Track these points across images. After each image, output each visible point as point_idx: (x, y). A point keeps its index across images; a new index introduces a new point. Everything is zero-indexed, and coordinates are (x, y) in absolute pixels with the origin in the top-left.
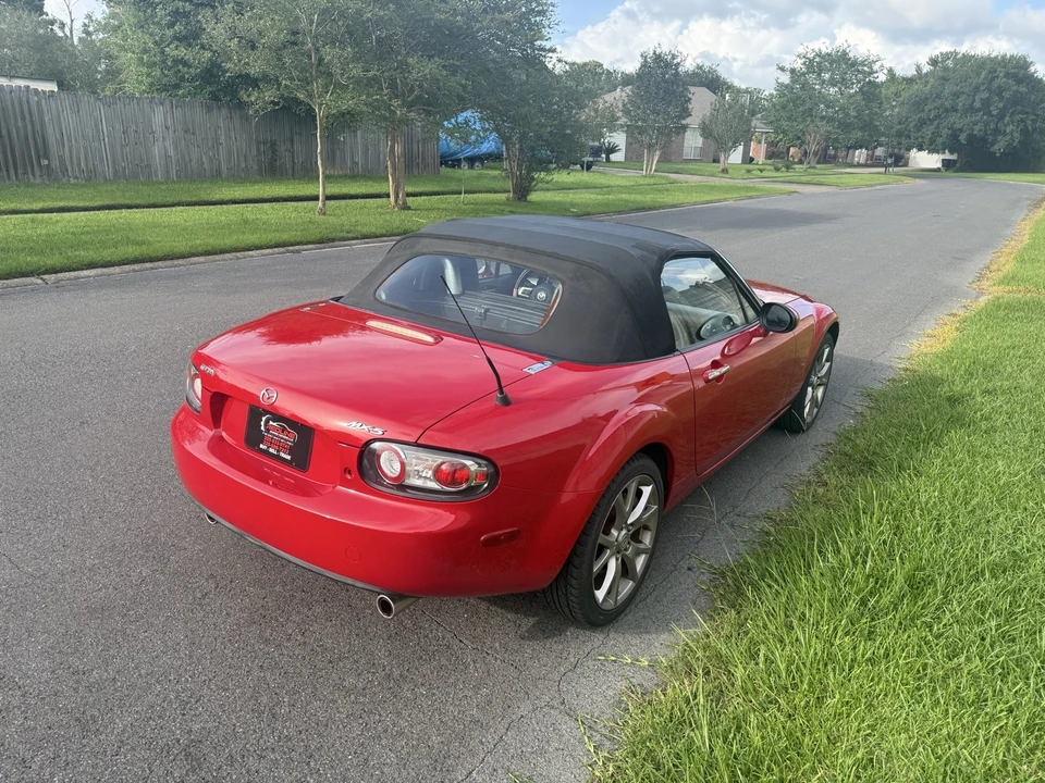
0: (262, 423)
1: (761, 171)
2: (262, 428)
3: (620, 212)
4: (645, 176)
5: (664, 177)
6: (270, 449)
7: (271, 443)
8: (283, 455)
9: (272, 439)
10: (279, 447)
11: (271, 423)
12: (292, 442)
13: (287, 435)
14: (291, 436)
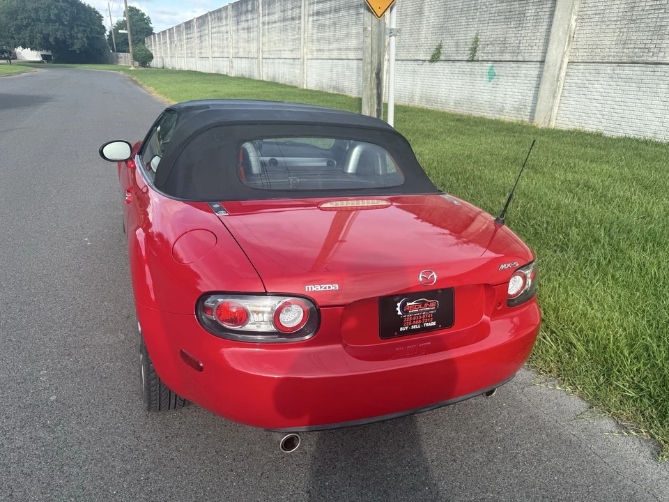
0: (398, 309)
2: (399, 313)
6: (413, 327)
7: (412, 321)
8: (427, 325)
9: (412, 317)
10: (422, 319)
11: (408, 304)
12: (434, 310)
13: (428, 307)
14: (432, 306)
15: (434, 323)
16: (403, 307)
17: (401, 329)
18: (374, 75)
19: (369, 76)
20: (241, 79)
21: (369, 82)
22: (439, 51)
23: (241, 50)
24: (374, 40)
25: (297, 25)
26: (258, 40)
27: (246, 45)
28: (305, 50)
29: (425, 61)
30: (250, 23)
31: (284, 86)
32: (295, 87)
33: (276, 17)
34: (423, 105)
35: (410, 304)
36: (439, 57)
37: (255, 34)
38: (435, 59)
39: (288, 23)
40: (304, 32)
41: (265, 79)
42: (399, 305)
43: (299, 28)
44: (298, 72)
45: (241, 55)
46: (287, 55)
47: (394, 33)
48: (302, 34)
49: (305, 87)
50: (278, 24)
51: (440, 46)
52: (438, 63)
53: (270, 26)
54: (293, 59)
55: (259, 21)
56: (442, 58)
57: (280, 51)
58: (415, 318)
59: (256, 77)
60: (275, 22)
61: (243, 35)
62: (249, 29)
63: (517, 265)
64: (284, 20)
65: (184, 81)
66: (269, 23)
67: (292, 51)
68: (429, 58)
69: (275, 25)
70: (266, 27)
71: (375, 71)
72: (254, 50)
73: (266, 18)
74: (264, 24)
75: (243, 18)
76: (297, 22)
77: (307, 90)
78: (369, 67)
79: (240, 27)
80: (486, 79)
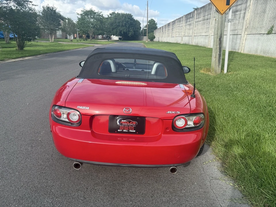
0: (118, 122)
1: (80, 41)
3: (55, 52)
4: (51, 42)
5: (57, 43)
6: (124, 131)
7: (124, 128)
8: (131, 131)
9: (124, 126)
10: (128, 128)
11: (122, 121)
12: (135, 125)
13: (132, 124)
14: (134, 123)
15: (134, 131)
16: (120, 121)
17: (119, 130)
19: (216, 40)
20: (185, 45)
21: (216, 43)
22: (272, 30)
23: (186, 33)
24: (219, 25)
25: (209, 22)
26: (193, 29)
27: (189, 31)
28: (211, 32)
29: (264, 34)
30: (191, 22)
31: (201, 47)
32: (205, 47)
33: (201, 19)
34: (262, 54)
35: (123, 121)
36: (271, 32)
37: (192, 26)
38: (269, 33)
39: (205, 21)
40: (211, 24)
41: (194, 44)
42: (118, 120)
43: (210, 23)
44: (207, 41)
45: (186, 35)
46: (204, 34)
47: (230, 21)
48: (210, 25)
49: (209, 47)
50: (201, 22)
51: (273, 27)
52: (271, 35)
53: (198, 23)
54: (206, 36)
55: (194, 21)
56: (273, 32)
57: (201, 33)
58: (125, 127)
59: (191, 44)
60: (200, 21)
61: (188, 27)
62: (190, 24)
63: (179, 113)
64: (204, 20)
65: (162, 46)
66: (198, 22)
67: (206, 32)
68: (266, 33)
69: (200, 22)
70: (197, 23)
71: (219, 38)
72: (191, 33)
73: (197, 20)
74: (196, 22)
75: (189, 20)
76: (209, 20)
77: (210, 48)
78: (216, 36)
79: (187, 24)
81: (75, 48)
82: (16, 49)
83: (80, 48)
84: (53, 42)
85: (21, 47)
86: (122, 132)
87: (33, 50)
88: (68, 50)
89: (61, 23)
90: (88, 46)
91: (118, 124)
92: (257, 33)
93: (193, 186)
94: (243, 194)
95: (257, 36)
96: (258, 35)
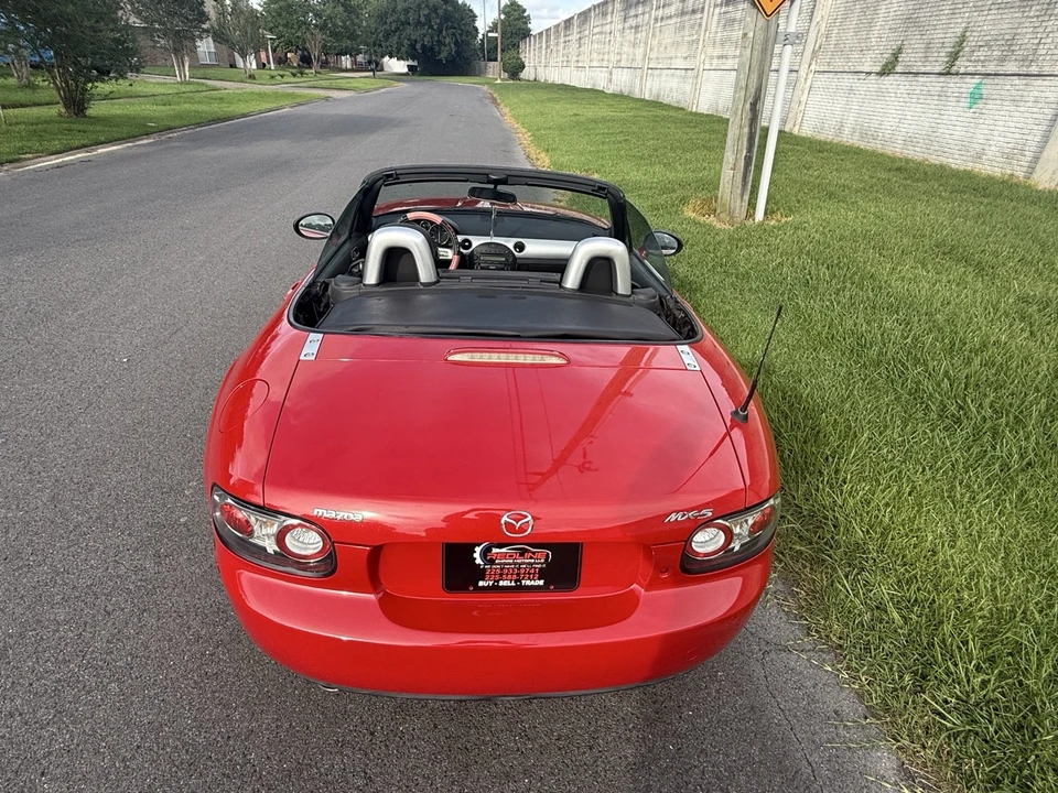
0: (477, 555)
1: (282, 77)
3: (199, 125)
4: (182, 83)
5: (203, 84)
6: (501, 583)
7: (501, 575)
8: (528, 583)
9: (502, 569)
10: (518, 574)
11: (495, 550)
12: (542, 564)
13: (531, 558)
14: (540, 558)
15: (541, 583)
16: (484, 554)
17: (481, 583)
18: (748, 106)
19: (740, 107)
20: (619, 97)
21: (739, 117)
22: (896, 58)
23: (624, 56)
24: (755, 53)
25: (698, 21)
26: (646, 43)
27: (631, 50)
28: (703, 57)
29: (870, 73)
30: (640, 19)
31: (668, 107)
32: (683, 109)
33: (672, 10)
34: (855, 141)
35: (498, 550)
36: (893, 68)
37: (644, 34)
38: (887, 70)
39: (686, 18)
40: (706, 31)
41: (647, 97)
42: (478, 549)
43: (700, 25)
44: (688, 88)
45: (623, 64)
46: (679, 63)
47: (791, 39)
48: (703, 33)
49: (694, 110)
50: (674, 20)
51: (900, 50)
52: (891, 77)
53: (663, 24)
54: (686, 69)
55: (650, 16)
56: (899, 69)
57: (671, 58)
58: (505, 571)
59: (637, 95)
60: (670, 17)
61: (630, 35)
62: (637, 27)
63: (710, 514)
64: (683, 13)
65: (549, 100)
66: (662, 18)
67: (686, 58)
68: (878, 69)
69: (669, 22)
70: (658, 25)
71: (750, 100)
72: (639, 57)
73: (660, 13)
74: (656, 20)
75: (632, 13)
76: (699, 16)
77: (696, 114)
78: (743, 93)
79: (627, 25)
80: (965, 103)
81: (268, 106)
82: (60, 115)
83: (282, 107)
84: (189, 83)
85: (76, 104)
86: (495, 588)
87: (119, 116)
88: (244, 116)
89: (206, 10)
90: (310, 101)
91: (479, 561)
92: (847, 69)
93: (714, 687)
94: (867, 707)
95: (847, 80)
96: (850, 76)
